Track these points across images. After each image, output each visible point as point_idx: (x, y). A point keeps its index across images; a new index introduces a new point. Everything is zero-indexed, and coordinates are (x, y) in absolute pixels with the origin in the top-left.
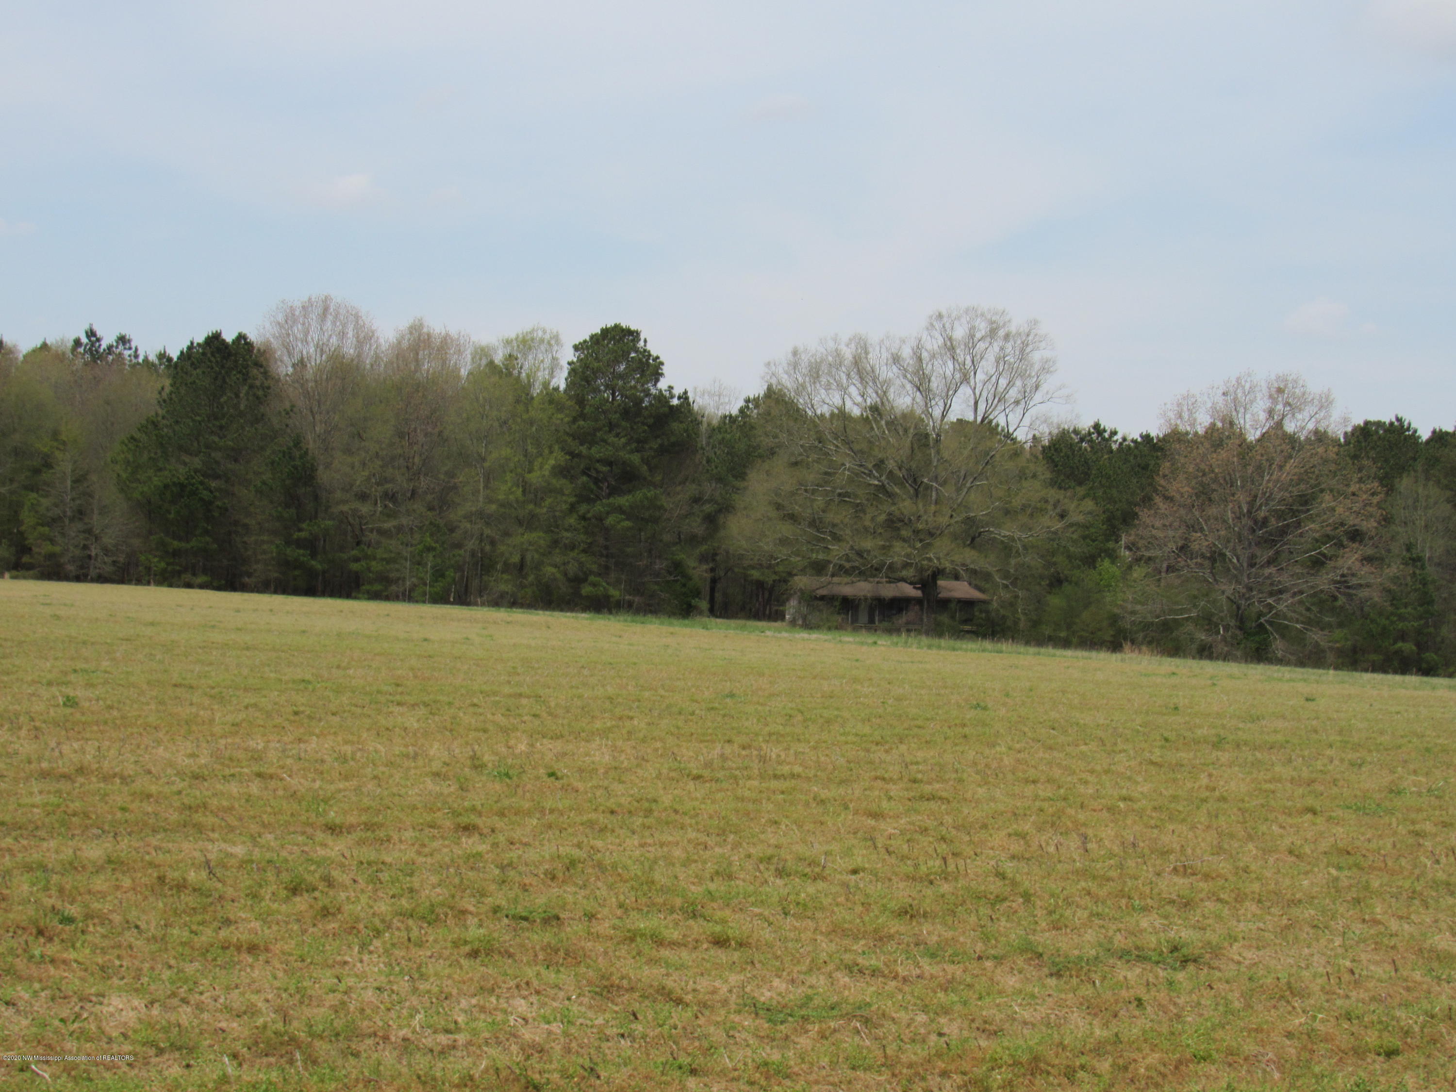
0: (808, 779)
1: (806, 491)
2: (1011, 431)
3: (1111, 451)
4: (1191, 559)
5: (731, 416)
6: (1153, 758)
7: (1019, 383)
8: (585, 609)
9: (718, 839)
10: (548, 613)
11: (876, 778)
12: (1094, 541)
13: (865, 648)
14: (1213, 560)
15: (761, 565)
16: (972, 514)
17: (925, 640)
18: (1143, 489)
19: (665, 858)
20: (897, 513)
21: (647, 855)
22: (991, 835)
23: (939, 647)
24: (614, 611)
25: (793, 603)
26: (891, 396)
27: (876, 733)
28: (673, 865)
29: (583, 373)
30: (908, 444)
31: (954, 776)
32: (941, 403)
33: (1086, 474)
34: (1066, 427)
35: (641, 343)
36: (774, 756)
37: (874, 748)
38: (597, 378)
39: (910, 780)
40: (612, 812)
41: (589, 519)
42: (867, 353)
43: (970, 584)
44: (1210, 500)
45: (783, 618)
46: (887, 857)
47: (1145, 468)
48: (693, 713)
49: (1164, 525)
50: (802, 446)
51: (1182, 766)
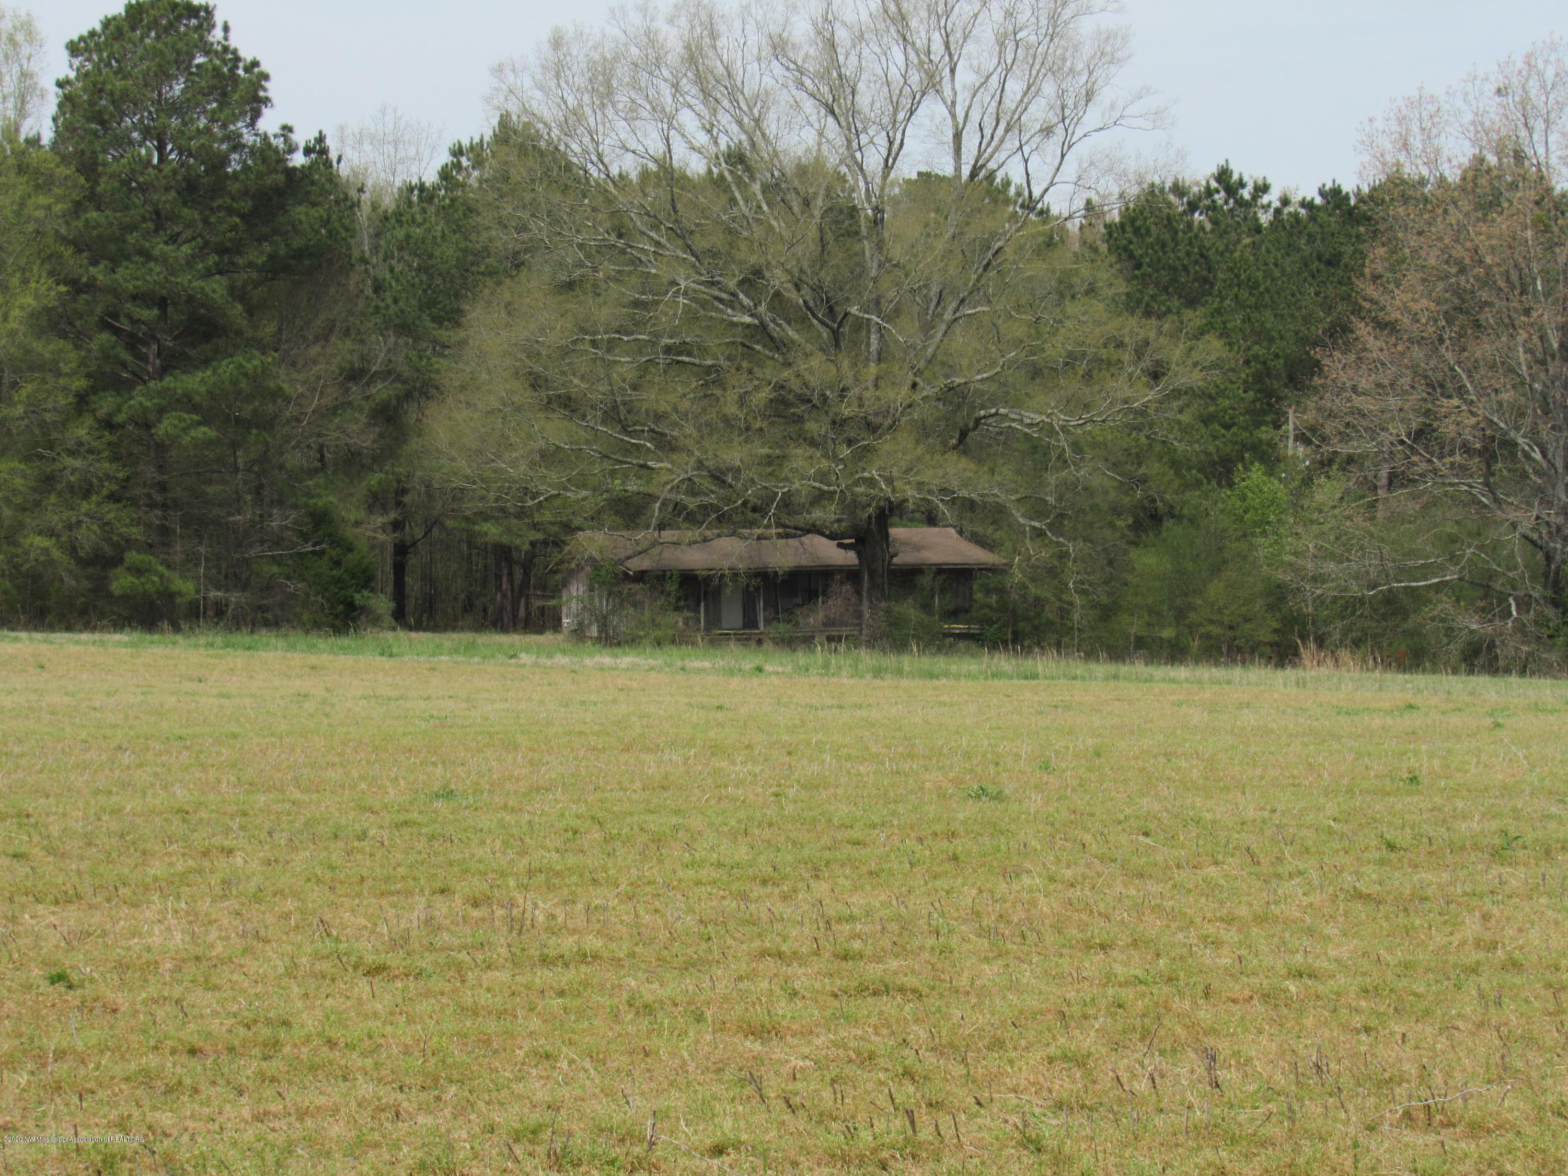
0: (617, 962)
1: (594, 343)
2: (1036, 193)
3: (1258, 229)
4: (1441, 457)
5: (422, 188)
6: (1362, 886)
7: (1049, 88)
8: (119, 624)
9: (424, 1096)
10: (38, 636)
11: (763, 954)
12: (1228, 427)
13: (735, 682)
14: (1488, 456)
15: (503, 510)
16: (958, 380)
17: (867, 658)
18: (1329, 310)
19: (310, 1141)
20: (795, 384)
21: (271, 1137)
22: (1011, 1062)
23: (899, 672)
24: (184, 626)
25: (577, 590)
26: (771, 127)
27: (762, 859)
28: (328, 1154)
29: (92, 103)
30: (813, 232)
31: (930, 942)
32: (882, 140)
33: (1205, 280)
34: (1157, 181)
35: (217, 34)
36: (541, 918)
37: (758, 891)
38: (123, 114)
39: (836, 956)
40: (193, 1052)
41: (122, 426)
42: (714, 36)
43: (961, 532)
44: (1477, 325)
45: (556, 625)
46: (787, 1117)
47: (1333, 262)
48: (363, 836)
49: (1379, 385)
50: (581, 246)
51: (1425, 899)
